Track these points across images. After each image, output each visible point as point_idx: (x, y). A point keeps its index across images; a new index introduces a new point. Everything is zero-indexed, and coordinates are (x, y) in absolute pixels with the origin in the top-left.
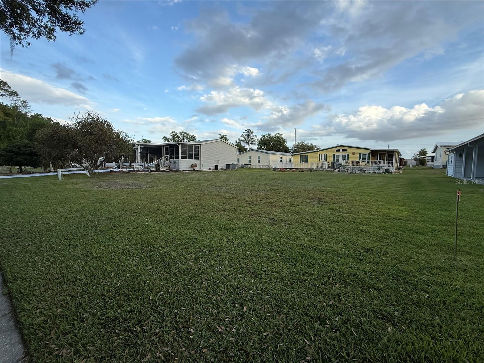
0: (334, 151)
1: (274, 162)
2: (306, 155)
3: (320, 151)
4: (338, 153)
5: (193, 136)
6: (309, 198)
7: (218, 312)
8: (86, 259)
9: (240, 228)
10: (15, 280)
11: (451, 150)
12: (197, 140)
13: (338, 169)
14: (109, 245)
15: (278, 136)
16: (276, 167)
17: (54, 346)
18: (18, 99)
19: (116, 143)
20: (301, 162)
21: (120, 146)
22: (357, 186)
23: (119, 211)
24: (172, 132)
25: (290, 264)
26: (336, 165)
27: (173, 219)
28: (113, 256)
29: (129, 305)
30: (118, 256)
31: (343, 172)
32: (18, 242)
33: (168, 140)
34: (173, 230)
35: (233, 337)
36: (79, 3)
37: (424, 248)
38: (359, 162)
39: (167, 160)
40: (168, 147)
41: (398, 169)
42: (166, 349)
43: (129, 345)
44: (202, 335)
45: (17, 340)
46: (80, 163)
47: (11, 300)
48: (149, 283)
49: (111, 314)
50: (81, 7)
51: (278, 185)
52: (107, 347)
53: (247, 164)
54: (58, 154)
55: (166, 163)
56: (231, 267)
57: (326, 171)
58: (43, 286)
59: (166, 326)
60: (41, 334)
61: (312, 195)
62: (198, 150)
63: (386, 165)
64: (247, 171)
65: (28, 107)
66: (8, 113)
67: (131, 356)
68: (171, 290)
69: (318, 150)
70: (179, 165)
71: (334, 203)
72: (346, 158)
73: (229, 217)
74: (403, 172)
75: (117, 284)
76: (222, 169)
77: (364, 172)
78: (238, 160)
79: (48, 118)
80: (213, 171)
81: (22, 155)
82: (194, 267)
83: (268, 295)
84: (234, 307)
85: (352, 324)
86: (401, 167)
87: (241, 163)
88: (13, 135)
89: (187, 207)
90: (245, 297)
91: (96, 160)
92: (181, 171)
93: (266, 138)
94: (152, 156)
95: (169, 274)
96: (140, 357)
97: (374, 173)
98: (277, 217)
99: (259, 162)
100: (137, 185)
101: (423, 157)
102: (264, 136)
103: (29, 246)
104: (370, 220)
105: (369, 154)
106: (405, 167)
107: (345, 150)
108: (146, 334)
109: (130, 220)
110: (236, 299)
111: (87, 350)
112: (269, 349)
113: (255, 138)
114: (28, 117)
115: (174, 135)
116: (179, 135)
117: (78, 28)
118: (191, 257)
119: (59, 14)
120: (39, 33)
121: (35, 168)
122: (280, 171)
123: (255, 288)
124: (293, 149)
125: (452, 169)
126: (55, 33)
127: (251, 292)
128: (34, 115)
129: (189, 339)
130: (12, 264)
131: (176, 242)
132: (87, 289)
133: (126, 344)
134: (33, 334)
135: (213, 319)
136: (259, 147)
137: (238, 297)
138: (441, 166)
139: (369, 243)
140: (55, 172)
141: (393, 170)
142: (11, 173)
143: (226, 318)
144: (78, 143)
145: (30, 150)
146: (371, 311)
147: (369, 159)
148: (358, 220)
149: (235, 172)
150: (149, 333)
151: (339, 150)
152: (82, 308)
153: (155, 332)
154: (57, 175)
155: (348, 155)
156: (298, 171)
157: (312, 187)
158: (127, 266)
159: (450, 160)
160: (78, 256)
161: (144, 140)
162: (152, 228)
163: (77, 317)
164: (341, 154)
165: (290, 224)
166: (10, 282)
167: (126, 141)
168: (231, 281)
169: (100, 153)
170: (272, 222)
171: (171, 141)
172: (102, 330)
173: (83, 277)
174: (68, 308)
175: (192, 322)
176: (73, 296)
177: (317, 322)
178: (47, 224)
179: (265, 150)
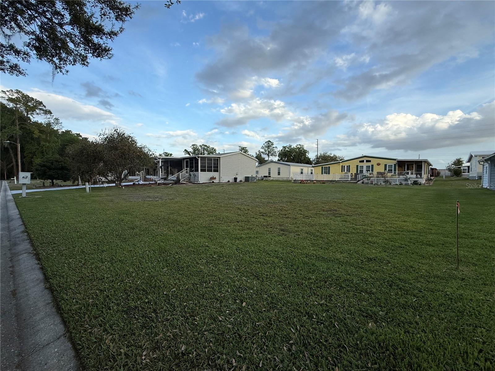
0: (357, 162)
1: (295, 174)
2: (328, 166)
3: (342, 162)
4: (361, 164)
5: (214, 148)
6: (324, 210)
7: (221, 306)
8: (112, 261)
9: (250, 237)
10: (54, 277)
11: (485, 160)
12: (217, 152)
13: (362, 181)
14: (131, 250)
15: (299, 147)
16: (297, 179)
17: (87, 326)
18: (51, 117)
19: (139, 157)
20: (322, 174)
21: (142, 160)
22: (378, 198)
23: (141, 222)
24: (193, 145)
25: (292, 270)
26: (359, 177)
27: (189, 229)
28: (135, 259)
29: (147, 298)
30: (139, 260)
31: (367, 183)
32: (55, 247)
33: (188, 153)
34: (188, 239)
35: (230, 325)
36: (108, 33)
37: (430, 259)
38: (384, 173)
39: (187, 172)
40: (189, 160)
41: (428, 180)
42: (175, 331)
43: (145, 327)
44: (205, 322)
45: (59, 322)
46: (105, 176)
47: (52, 292)
48: (164, 281)
49: (133, 304)
50: (110, 36)
51: (295, 197)
52: (129, 328)
53: (266, 177)
54: (86, 168)
55: (186, 176)
56: (237, 271)
57: (349, 183)
58: (77, 282)
59: (176, 315)
60: (77, 318)
61: (327, 207)
62: (218, 163)
63: (414, 176)
64: (266, 184)
65: (60, 124)
66: (42, 130)
67: (147, 335)
68: (183, 287)
69: (341, 161)
70: (198, 177)
71: (348, 215)
72: (371, 169)
73: (241, 228)
74: (433, 184)
75: (137, 282)
76: (241, 181)
77: (390, 184)
78: (257, 172)
79: (77, 134)
80: (232, 184)
81: (54, 169)
82: (204, 270)
83: (266, 295)
84: (235, 303)
85: (336, 319)
86: (432, 178)
87: (261, 175)
88: (46, 150)
89: (203, 218)
90: (245, 295)
91: (121, 174)
92: (200, 183)
93: (287, 149)
94: (173, 170)
95: (181, 275)
96: (154, 335)
97: (401, 184)
98: (289, 228)
99: (279, 174)
100: (158, 197)
101: (458, 167)
102: (284, 147)
103: (64, 250)
104: (381, 232)
105: (395, 165)
106: (438, 178)
107: (370, 161)
108: (160, 319)
109: (150, 229)
110: (237, 296)
111: (113, 330)
112: (260, 334)
113: (276, 150)
114: (60, 133)
115: (194, 147)
116: (200, 148)
117: (107, 54)
118: (202, 262)
119: (91, 42)
120: (75, 61)
121: (65, 181)
122: (301, 183)
123: (255, 289)
124: (315, 160)
125: (487, 180)
126: (88, 60)
127: (251, 291)
128: (65, 131)
129: (194, 324)
130: (51, 265)
131: (190, 249)
132: (113, 285)
133: (143, 327)
134: (71, 317)
135: (216, 311)
136: (280, 159)
137: (239, 295)
138: (477, 177)
139: (373, 253)
140: (83, 185)
141: (423, 181)
142: (44, 186)
143: (227, 310)
144: (105, 158)
145: (62, 165)
146: (358, 310)
147: (395, 170)
148: (368, 232)
149: (255, 184)
150: (162, 319)
151: (363, 161)
152: (109, 299)
153: (166, 318)
154: (85, 188)
155: (372, 166)
156: (319, 183)
157: (329, 199)
158: (146, 268)
159: (485, 171)
160: (105, 259)
161: (166, 153)
162: (170, 237)
163: (105, 306)
164: (365, 165)
165: (299, 235)
166: (51, 278)
167: (148, 155)
168: (235, 282)
169: (124, 167)
170: (282, 232)
171: (192, 154)
172: (125, 315)
173: (109, 275)
174: (98, 299)
175: (197, 313)
176: (101, 290)
177: (305, 316)
178: (78, 232)
179: (286, 161)
